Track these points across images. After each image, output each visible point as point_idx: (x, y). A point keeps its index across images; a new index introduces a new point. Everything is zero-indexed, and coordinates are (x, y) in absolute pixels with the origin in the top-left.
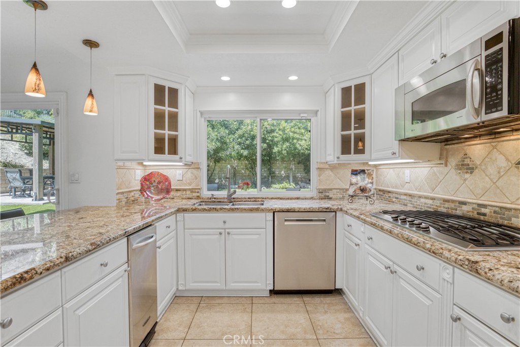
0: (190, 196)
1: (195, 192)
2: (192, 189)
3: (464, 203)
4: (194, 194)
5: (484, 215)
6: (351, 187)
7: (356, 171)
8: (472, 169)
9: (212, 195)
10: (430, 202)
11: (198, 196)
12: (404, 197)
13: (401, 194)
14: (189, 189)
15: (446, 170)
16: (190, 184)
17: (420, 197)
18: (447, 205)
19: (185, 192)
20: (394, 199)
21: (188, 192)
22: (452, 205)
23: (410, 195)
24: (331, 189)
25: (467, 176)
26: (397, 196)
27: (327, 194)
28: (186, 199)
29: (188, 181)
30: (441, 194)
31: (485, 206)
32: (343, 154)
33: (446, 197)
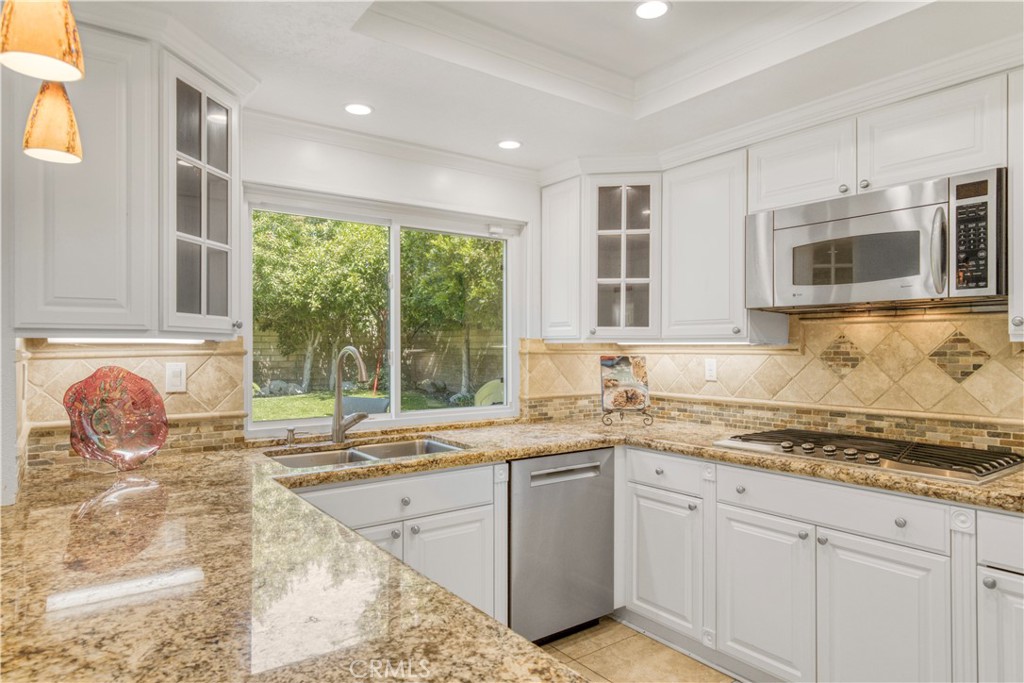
0: (213, 442)
1: (230, 428)
2: (222, 417)
3: (842, 414)
4: (226, 434)
5: (880, 430)
6: (607, 392)
7: (611, 359)
8: (856, 360)
9: (291, 431)
10: (769, 414)
11: (237, 440)
12: (704, 408)
13: (692, 402)
14: (212, 421)
15: (803, 361)
16: (212, 403)
17: (742, 407)
18: (805, 418)
19: (193, 430)
20: (674, 413)
21: (206, 430)
22: (818, 419)
23: (717, 404)
24: (550, 399)
25: (845, 371)
26: (682, 406)
27: (545, 410)
28: (198, 450)
29: (206, 395)
30: (789, 398)
31: (880, 417)
32: (599, 325)
33: (805, 406)
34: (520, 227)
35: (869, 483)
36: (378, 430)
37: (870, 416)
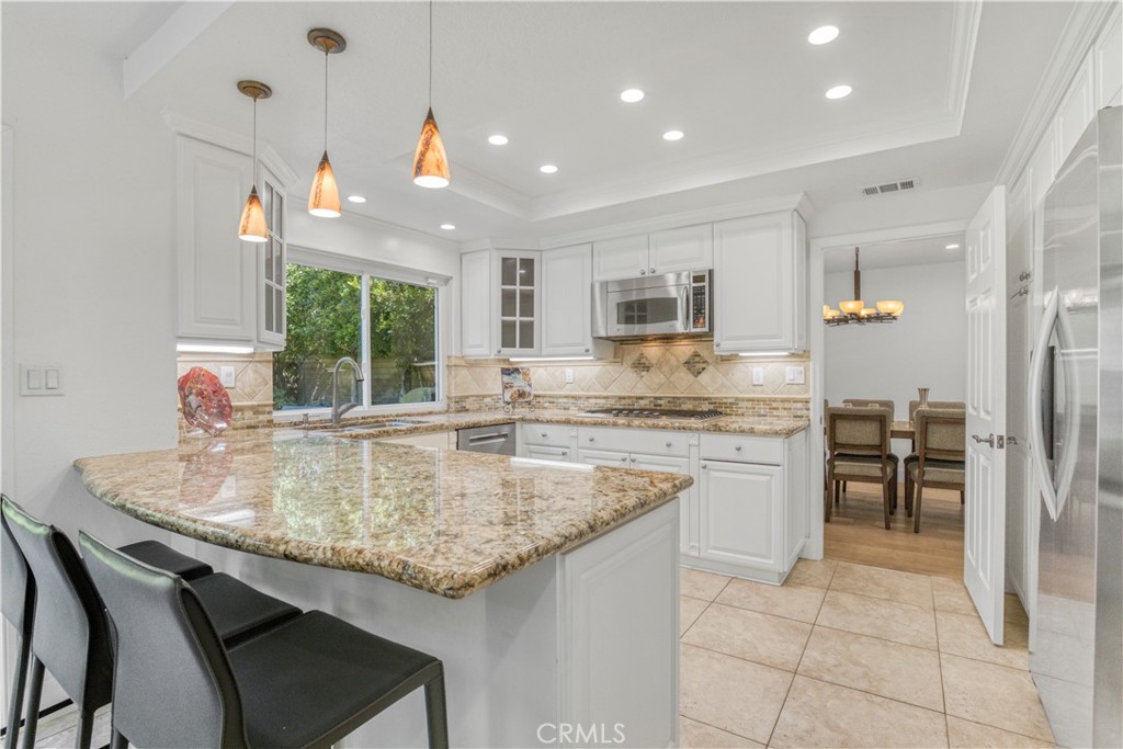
0: (253, 422)
1: (264, 413)
2: (259, 406)
3: (642, 398)
4: (261, 417)
5: (660, 405)
6: (506, 391)
7: (508, 369)
8: (649, 367)
9: (306, 415)
10: (603, 401)
11: (268, 421)
12: (565, 400)
13: (558, 397)
14: (252, 408)
15: (622, 368)
16: (251, 396)
17: (588, 398)
18: (623, 402)
19: (240, 414)
20: (547, 405)
21: (248, 414)
22: (630, 401)
23: (573, 397)
24: (467, 397)
25: (643, 373)
26: (551, 400)
27: (464, 404)
28: (243, 428)
29: (248, 390)
30: (615, 391)
31: (660, 398)
32: (503, 346)
33: (623, 394)
34: (447, 280)
35: (655, 427)
36: (360, 416)
37: (656, 398)
